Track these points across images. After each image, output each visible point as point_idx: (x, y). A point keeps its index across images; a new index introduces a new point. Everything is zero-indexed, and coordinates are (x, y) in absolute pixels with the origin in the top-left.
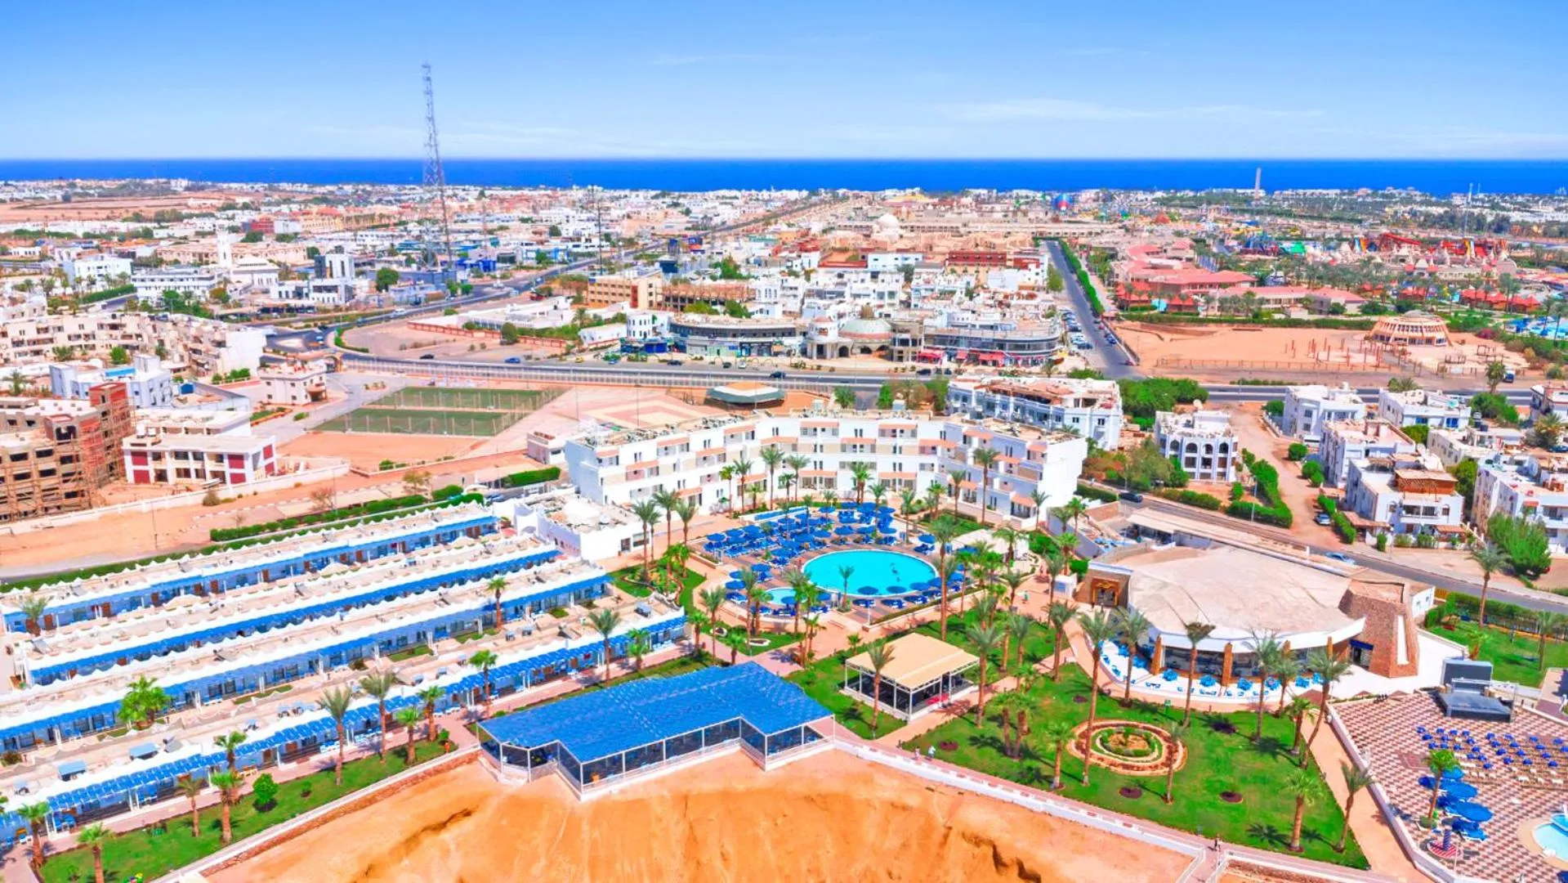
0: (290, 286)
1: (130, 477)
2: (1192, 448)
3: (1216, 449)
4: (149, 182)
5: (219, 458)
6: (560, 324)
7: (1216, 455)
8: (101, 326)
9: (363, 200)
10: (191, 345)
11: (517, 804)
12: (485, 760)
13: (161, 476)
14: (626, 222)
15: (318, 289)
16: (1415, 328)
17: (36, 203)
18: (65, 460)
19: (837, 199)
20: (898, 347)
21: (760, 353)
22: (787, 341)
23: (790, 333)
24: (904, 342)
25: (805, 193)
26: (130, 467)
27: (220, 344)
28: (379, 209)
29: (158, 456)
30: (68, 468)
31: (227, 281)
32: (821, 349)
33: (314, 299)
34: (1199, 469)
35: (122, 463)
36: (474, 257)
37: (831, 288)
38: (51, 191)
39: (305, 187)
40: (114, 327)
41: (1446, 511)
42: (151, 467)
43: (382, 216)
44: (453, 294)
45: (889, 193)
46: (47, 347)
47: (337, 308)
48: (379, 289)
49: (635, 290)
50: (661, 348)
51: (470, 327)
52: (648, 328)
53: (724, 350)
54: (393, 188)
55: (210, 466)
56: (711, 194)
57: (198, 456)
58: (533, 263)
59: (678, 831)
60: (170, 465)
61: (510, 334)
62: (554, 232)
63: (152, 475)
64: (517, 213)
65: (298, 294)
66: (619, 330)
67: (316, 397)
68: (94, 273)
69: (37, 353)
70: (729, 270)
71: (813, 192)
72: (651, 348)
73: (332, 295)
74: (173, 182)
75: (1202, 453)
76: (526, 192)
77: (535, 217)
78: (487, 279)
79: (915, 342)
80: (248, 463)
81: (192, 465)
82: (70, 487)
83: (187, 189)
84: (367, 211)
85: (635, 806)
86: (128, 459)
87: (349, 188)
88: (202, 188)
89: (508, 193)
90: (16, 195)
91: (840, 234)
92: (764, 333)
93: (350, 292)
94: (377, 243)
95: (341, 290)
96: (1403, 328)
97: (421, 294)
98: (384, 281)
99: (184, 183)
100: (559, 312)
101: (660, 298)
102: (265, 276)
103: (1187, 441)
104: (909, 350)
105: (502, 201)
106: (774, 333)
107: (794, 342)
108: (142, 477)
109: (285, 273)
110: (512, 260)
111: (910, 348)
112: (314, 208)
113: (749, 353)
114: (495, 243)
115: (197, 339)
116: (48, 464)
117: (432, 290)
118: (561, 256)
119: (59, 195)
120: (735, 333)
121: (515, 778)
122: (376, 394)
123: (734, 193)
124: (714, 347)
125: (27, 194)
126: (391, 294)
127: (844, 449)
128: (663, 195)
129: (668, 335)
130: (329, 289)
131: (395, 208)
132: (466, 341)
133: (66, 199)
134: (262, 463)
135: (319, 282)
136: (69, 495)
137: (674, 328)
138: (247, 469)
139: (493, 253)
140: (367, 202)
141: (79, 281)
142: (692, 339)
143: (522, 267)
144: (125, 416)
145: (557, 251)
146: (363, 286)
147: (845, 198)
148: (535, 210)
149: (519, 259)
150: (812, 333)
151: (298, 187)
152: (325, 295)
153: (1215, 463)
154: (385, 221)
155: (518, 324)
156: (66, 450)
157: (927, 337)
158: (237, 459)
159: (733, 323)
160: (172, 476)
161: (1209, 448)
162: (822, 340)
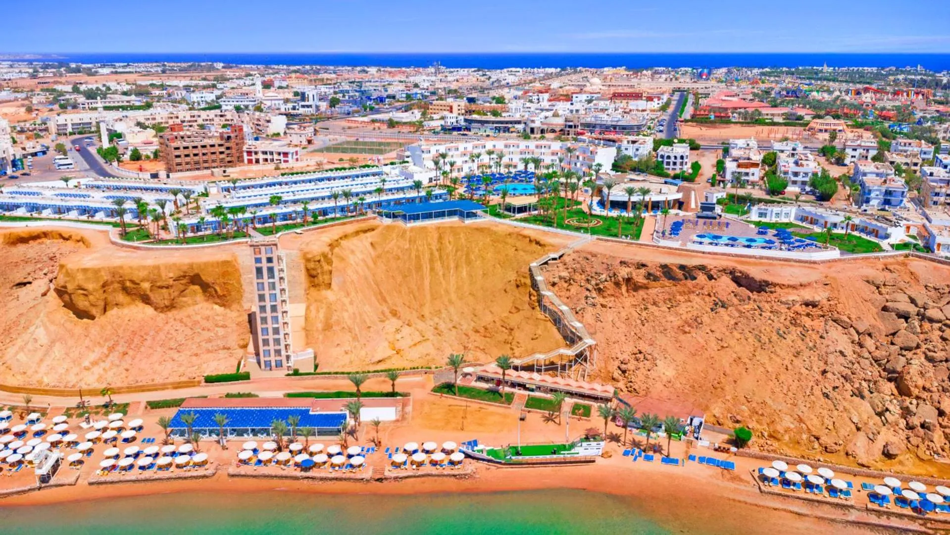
0: (290, 105)
1: (246, 161)
2: (669, 157)
3: (679, 158)
4: (203, 64)
5: (279, 154)
6: (414, 120)
7: (679, 161)
8: (216, 116)
9: (317, 72)
10: (256, 122)
11: (388, 227)
12: (379, 218)
13: (257, 161)
14: (455, 83)
15: (303, 106)
16: (827, 124)
17: (148, 74)
18: (228, 148)
19: (575, 72)
20: (568, 129)
21: (504, 132)
22: (517, 126)
23: (519, 122)
24: (570, 127)
25: (559, 70)
26: (246, 157)
27: (269, 121)
28: (326, 76)
29: (256, 153)
30: (228, 152)
31: (261, 103)
32: (532, 130)
33: (301, 111)
34: (671, 166)
35: (242, 157)
36: (375, 95)
37: (547, 107)
38: (155, 68)
39: (285, 67)
40: (221, 116)
41: (753, 174)
42: (254, 157)
43: (327, 79)
44: (365, 110)
45: (606, 69)
46: (195, 124)
47: (313, 115)
48: (331, 107)
49: (451, 108)
50: (459, 129)
51: (373, 121)
52: (454, 120)
53: (488, 130)
54: (332, 68)
55: (276, 157)
56: (505, 70)
57: (272, 153)
58: (404, 99)
59: (436, 236)
60: (261, 157)
61: (391, 124)
62: (416, 86)
63: (254, 161)
64: (397, 78)
65: (294, 108)
66: (442, 122)
67: (310, 142)
68: (199, 99)
69: (191, 126)
70: (500, 100)
71: (563, 69)
72: (454, 129)
73: (310, 109)
74: (215, 64)
75: (673, 159)
76: (404, 69)
77: (407, 80)
78: (381, 105)
79: (575, 127)
80: (290, 156)
81: (269, 157)
82: (229, 159)
83: (223, 67)
84: (320, 76)
85: (424, 228)
86: (245, 154)
87: (308, 67)
88: (231, 67)
89: (393, 70)
90: (138, 70)
91: (567, 88)
92: (507, 122)
93: (317, 107)
94: (327, 90)
95: (314, 107)
96: (822, 124)
97: (351, 110)
98: (333, 103)
99: (222, 65)
100: (416, 115)
101: (463, 111)
102: (277, 102)
103: (667, 155)
104: (572, 130)
105: (390, 73)
106: (511, 122)
107: (520, 127)
108: (250, 161)
109: (287, 101)
110: (394, 97)
111: (573, 129)
112: (293, 75)
113: (499, 131)
114: (386, 91)
115: (258, 120)
116: (222, 149)
117: (355, 108)
118: (419, 96)
119: (159, 69)
120: (493, 122)
121: (388, 221)
122: (334, 142)
123: (518, 69)
124: (482, 130)
125: (142, 69)
126: (337, 109)
127: (521, 153)
128: (479, 71)
129: (463, 123)
130: (308, 106)
131: (334, 76)
132: (371, 127)
133: (164, 72)
134: (295, 157)
135: (303, 103)
136: (229, 162)
137: (466, 120)
138: (290, 158)
139: (385, 94)
140: (318, 73)
141: (194, 102)
142: (474, 125)
143: (398, 101)
144: (243, 139)
145: (416, 94)
146: (324, 105)
147: (581, 72)
148: (407, 77)
149: (397, 97)
150: (528, 122)
151: (281, 67)
152: (306, 109)
153: (678, 164)
154: (329, 82)
155: (395, 120)
156: (227, 145)
157: (582, 124)
158: (286, 154)
159: (493, 118)
160: (261, 161)
161: (676, 158)
162: (533, 125)
